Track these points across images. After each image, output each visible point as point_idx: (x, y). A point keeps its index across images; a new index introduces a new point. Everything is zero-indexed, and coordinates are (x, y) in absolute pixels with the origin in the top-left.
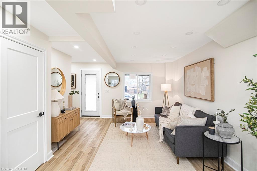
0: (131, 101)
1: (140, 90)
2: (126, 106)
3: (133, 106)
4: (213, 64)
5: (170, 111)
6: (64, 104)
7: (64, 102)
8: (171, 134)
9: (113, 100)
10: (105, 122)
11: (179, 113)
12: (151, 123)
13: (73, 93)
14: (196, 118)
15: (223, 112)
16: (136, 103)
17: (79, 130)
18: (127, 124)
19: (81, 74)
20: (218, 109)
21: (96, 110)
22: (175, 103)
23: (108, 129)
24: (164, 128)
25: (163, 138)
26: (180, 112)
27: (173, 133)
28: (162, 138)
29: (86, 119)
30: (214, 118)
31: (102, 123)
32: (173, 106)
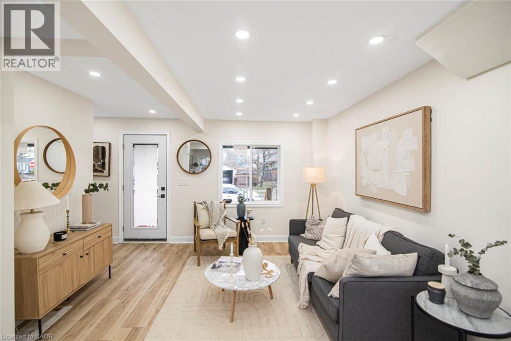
0: (236, 206)
1: (260, 178)
2: (225, 217)
3: (242, 216)
4: (428, 121)
5: (323, 229)
6: (68, 217)
7: (68, 212)
8: (329, 295)
9: (195, 202)
10: (176, 254)
11: (343, 235)
12: (280, 254)
13: (93, 188)
14: (390, 252)
15: (467, 245)
16: (247, 209)
17: (110, 277)
18: (223, 264)
19: (122, 143)
20: (450, 235)
21: (156, 225)
22: (334, 209)
23: (180, 273)
24: (311, 275)
25: (307, 297)
26: (346, 233)
27: (335, 291)
28: (305, 297)
29: (133, 248)
30: (435, 256)
31: (169, 255)
32: (330, 217)
